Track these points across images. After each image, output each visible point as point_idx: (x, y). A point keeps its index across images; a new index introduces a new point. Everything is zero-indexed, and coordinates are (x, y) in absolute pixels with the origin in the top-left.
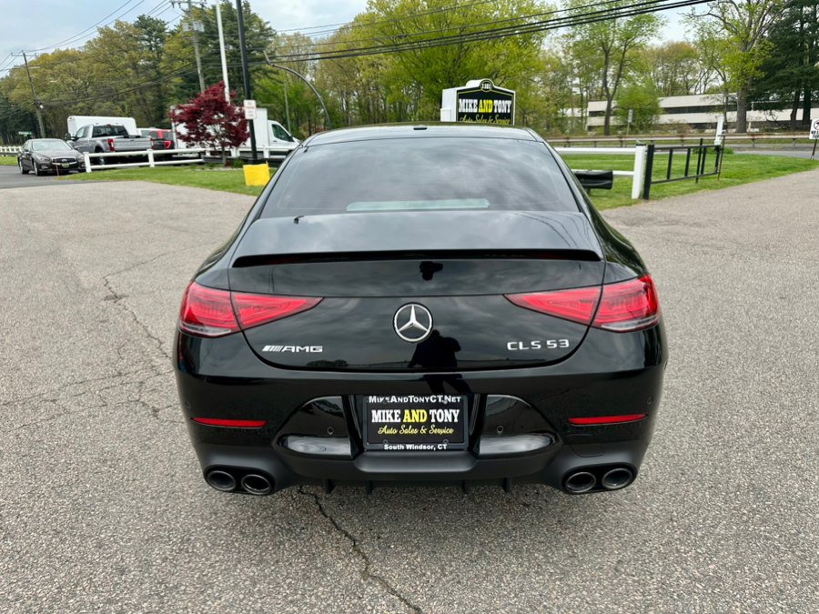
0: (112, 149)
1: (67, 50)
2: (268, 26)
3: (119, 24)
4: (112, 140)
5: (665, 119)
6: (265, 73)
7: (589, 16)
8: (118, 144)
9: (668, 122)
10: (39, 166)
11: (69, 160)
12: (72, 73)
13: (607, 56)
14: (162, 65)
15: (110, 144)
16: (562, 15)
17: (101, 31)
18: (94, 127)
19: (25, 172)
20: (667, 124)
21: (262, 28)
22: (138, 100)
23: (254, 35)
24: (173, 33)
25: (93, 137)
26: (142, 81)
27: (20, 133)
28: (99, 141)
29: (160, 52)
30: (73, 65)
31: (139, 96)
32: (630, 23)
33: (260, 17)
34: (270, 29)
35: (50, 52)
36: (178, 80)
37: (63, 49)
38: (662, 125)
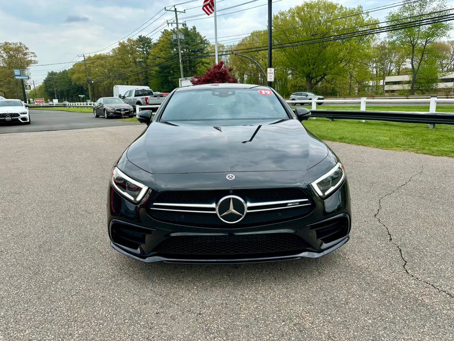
0: (147, 104)
1: (100, 54)
2: (205, 39)
3: (129, 40)
4: (147, 98)
5: (441, 85)
6: (203, 63)
7: (403, 25)
8: (151, 100)
9: (445, 87)
10: (108, 113)
11: (125, 110)
12: (102, 66)
13: (413, 48)
14: (148, 61)
15: (146, 101)
16: (384, 25)
17: (120, 44)
18: (136, 91)
19: (97, 116)
20: (444, 89)
21: (201, 39)
22: (136, 79)
23: (198, 44)
24: (155, 44)
25: (135, 96)
26: (139, 69)
27: (80, 96)
28: (139, 98)
29: (148, 54)
30: (103, 62)
31: (136, 77)
32: (429, 28)
33: (200, 34)
34: (206, 40)
35: (92, 55)
36: (157, 68)
37: (98, 54)
38: (441, 89)
